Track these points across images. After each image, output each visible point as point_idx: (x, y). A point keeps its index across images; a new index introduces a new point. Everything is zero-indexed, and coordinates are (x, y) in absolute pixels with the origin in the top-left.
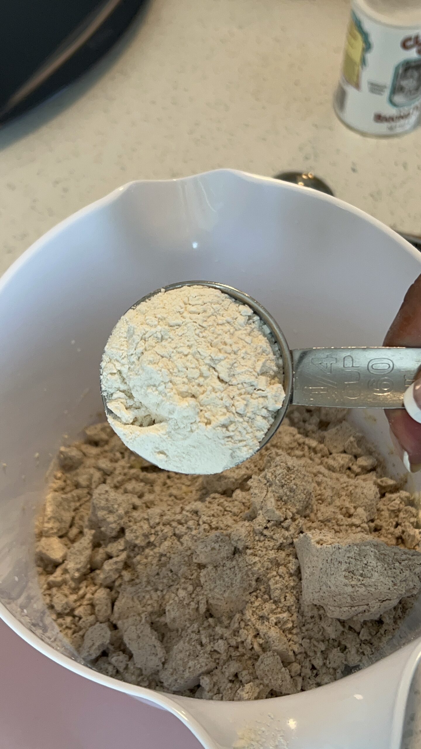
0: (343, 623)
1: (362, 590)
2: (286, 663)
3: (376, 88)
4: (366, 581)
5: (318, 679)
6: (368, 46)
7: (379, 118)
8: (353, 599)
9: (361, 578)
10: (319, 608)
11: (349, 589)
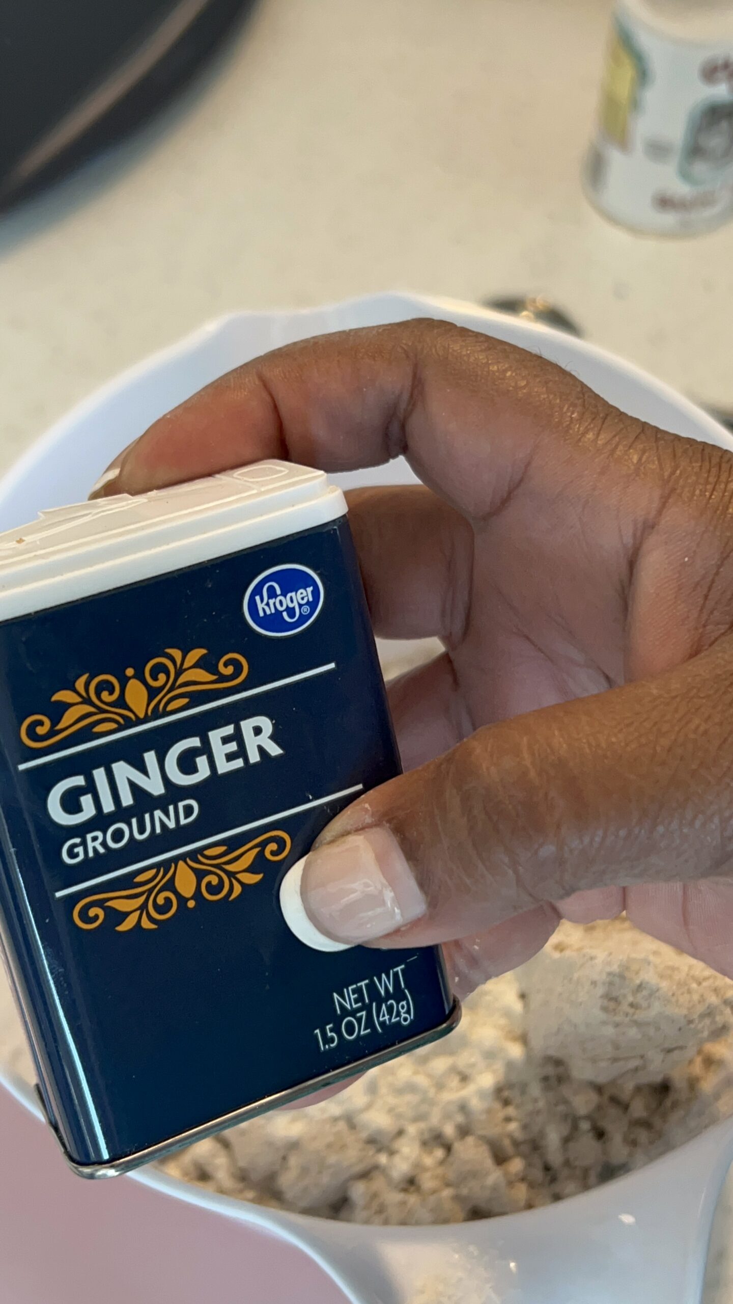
0: (599, 1089)
1: (633, 1032)
2: (500, 1159)
3: (657, 150)
4: (640, 1016)
5: (557, 1188)
6: (643, 75)
7: (665, 203)
8: (617, 1047)
9: (631, 1011)
10: (558, 1063)
11: (609, 1031)
